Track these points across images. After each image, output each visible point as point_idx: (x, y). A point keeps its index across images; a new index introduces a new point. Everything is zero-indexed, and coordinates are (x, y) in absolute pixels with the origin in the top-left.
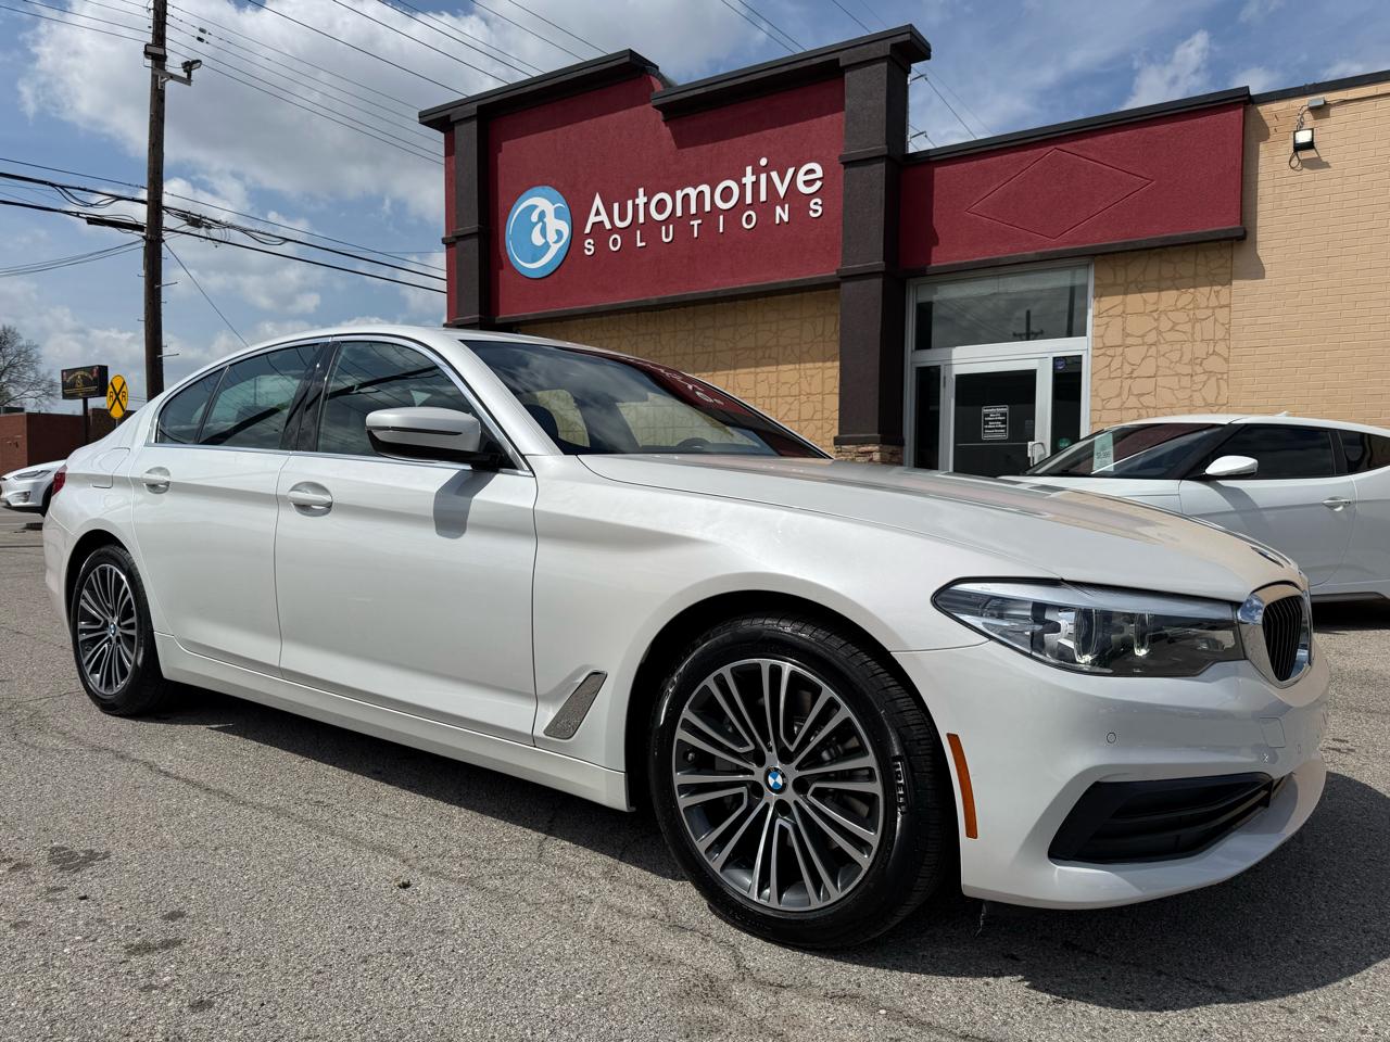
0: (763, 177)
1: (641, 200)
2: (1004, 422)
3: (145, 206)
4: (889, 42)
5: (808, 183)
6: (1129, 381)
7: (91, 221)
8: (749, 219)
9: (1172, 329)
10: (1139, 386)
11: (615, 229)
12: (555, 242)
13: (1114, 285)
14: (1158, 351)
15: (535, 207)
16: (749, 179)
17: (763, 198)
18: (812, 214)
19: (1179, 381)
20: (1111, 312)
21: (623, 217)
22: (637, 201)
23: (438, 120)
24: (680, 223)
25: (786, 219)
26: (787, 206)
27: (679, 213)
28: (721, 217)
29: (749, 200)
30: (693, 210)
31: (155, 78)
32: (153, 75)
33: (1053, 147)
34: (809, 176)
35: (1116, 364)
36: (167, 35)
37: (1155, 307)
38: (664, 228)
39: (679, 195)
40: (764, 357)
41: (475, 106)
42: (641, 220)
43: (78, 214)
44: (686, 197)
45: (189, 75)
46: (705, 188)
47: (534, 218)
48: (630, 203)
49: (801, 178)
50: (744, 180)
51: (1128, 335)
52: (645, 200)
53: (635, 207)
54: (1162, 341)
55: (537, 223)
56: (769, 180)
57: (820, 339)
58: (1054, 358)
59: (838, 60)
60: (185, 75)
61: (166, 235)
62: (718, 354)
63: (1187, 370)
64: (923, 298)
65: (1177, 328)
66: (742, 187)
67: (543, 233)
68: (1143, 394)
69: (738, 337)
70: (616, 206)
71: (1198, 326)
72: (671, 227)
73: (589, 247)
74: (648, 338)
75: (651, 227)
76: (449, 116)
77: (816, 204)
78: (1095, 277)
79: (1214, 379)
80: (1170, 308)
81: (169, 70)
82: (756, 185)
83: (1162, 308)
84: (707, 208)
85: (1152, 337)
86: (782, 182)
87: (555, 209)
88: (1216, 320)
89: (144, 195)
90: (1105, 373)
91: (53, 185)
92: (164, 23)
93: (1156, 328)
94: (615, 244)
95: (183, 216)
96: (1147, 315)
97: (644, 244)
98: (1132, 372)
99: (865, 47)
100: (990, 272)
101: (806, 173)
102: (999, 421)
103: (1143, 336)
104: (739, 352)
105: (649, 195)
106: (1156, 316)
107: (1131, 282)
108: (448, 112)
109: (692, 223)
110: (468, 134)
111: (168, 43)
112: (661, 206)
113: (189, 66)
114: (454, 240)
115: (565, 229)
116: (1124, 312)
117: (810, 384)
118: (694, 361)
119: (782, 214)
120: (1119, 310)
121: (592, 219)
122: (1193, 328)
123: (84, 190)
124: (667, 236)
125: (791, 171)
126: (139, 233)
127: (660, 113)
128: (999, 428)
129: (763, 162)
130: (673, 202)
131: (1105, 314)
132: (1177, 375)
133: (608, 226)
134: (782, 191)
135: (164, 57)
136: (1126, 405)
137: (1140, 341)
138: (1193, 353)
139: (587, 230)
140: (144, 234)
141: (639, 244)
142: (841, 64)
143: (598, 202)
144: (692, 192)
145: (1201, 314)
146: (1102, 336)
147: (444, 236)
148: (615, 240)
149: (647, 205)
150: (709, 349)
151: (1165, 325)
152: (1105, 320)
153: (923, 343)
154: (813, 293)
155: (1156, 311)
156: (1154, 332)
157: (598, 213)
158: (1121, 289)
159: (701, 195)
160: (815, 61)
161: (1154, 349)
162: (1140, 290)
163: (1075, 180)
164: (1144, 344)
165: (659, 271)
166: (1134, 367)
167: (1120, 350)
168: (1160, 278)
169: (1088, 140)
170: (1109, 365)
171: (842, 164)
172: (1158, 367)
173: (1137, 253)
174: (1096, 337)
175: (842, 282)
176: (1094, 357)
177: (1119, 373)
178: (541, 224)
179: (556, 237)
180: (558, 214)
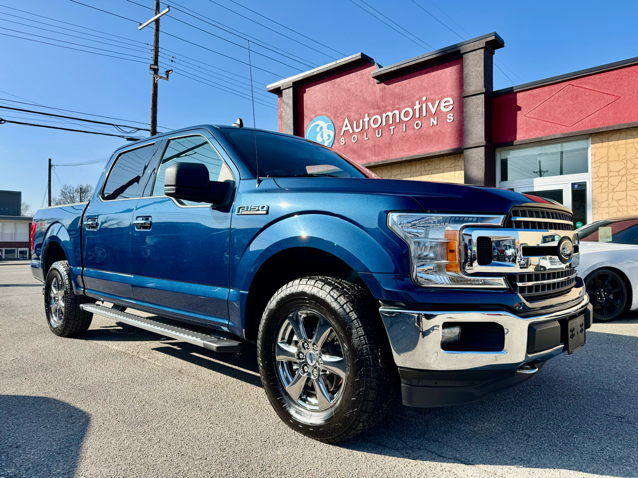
0: (424, 105)
1: (366, 119)
3: (150, 132)
4: (485, 41)
5: (446, 107)
6: (612, 194)
7: (129, 139)
8: (417, 124)
9: (634, 168)
10: (617, 196)
11: (354, 133)
12: (327, 140)
13: (602, 147)
14: (627, 179)
15: (318, 125)
16: (417, 107)
17: (424, 114)
18: (448, 120)
20: (601, 161)
21: (358, 127)
23: (275, 89)
24: (385, 128)
25: (435, 123)
26: (436, 118)
27: (384, 124)
28: (404, 124)
29: (417, 116)
30: (391, 122)
32: (153, 77)
33: (568, 84)
35: (605, 185)
36: (159, 60)
37: (624, 157)
38: (377, 131)
39: (384, 116)
41: (291, 82)
42: (366, 128)
43: (123, 137)
44: (387, 117)
45: (168, 76)
46: (397, 112)
47: (318, 130)
48: (361, 121)
49: (442, 104)
50: (415, 107)
51: (610, 171)
52: (368, 119)
53: (364, 123)
55: (319, 132)
56: (427, 107)
57: (453, 177)
58: (572, 184)
59: (460, 50)
60: (166, 76)
64: (503, 157)
65: (636, 167)
66: (414, 111)
67: (322, 136)
68: (620, 200)
70: (355, 123)
72: (380, 130)
73: (343, 141)
75: (371, 131)
76: (280, 87)
77: (450, 116)
78: (592, 144)
80: (632, 158)
81: (160, 75)
82: (421, 109)
83: (628, 157)
84: (398, 120)
85: (623, 172)
86: (433, 107)
87: (327, 125)
89: (150, 128)
90: (599, 190)
91: (113, 125)
92: (158, 55)
93: (626, 168)
94: (354, 139)
96: (621, 161)
97: (368, 139)
98: (613, 189)
99: (473, 44)
101: (445, 103)
103: (618, 171)
105: (370, 116)
106: (625, 161)
107: (611, 146)
109: (390, 128)
110: (288, 94)
111: (159, 64)
112: (375, 121)
113: (167, 72)
115: (332, 134)
116: (608, 160)
119: (433, 121)
120: (605, 159)
121: (344, 129)
123: (126, 126)
124: (379, 134)
125: (438, 102)
127: (376, 80)
129: (424, 98)
130: (381, 119)
131: (598, 162)
133: (351, 131)
134: (433, 111)
135: (158, 69)
136: (611, 205)
137: (617, 174)
139: (342, 134)
141: (366, 139)
142: (462, 52)
143: (346, 122)
144: (390, 114)
146: (596, 172)
148: (354, 137)
149: (369, 121)
152: (598, 164)
153: (504, 177)
154: (449, 156)
155: (625, 159)
156: (624, 169)
157: (346, 126)
158: (606, 149)
159: (394, 115)
160: (448, 52)
161: (625, 177)
162: (616, 149)
163: (580, 99)
164: (619, 175)
165: (375, 150)
166: (614, 187)
167: (607, 179)
168: (626, 143)
169: (586, 80)
170: (601, 186)
171: (463, 97)
172: (627, 186)
173: (614, 132)
174: (593, 173)
175: (464, 151)
176: (593, 182)
177: (606, 190)
178: (321, 132)
179: (327, 138)
180: (328, 128)
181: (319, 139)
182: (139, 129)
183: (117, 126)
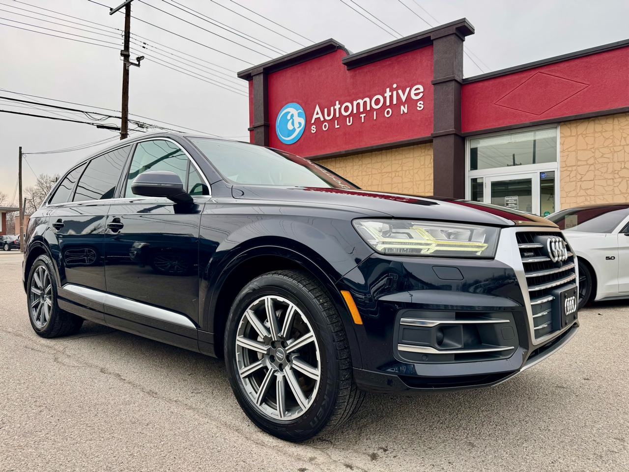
0: (395, 93)
1: (337, 106)
2: (516, 204)
3: (121, 120)
4: (455, 27)
5: (416, 95)
6: (580, 183)
7: (99, 127)
8: (388, 113)
9: (602, 157)
10: (585, 185)
11: (325, 121)
12: (299, 128)
13: (571, 136)
14: (595, 168)
15: (289, 112)
16: (388, 94)
17: (395, 102)
18: (418, 108)
19: (607, 182)
20: (569, 150)
21: (329, 115)
22: (335, 107)
23: (246, 75)
24: (356, 116)
25: (406, 111)
26: (406, 106)
27: (355, 111)
28: (375, 112)
29: (388, 104)
30: (362, 110)
31: (125, 65)
32: (124, 63)
33: (538, 71)
34: (417, 91)
35: (573, 174)
36: (130, 46)
37: (592, 146)
38: (348, 119)
39: (355, 103)
40: (395, 176)
41: (262, 68)
42: (337, 115)
43: (93, 124)
44: (358, 104)
45: (139, 63)
46: (367, 100)
47: (289, 117)
48: (332, 108)
49: (413, 92)
50: (385, 95)
51: (579, 160)
52: (339, 106)
53: (335, 110)
54: (597, 162)
55: (290, 120)
56: (398, 94)
57: (423, 167)
58: (540, 173)
59: (430, 36)
60: (137, 63)
61: (129, 132)
62: (373, 175)
63: (611, 176)
64: (473, 146)
65: (604, 156)
66: (385, 98)
67: (293, 124)
68: (588, 189)
69: (383, 167)
70: (326, 110)
71: (615, 154)
72: (351, 118)
73: (314, 129)
74: (340, 169)
75: (342, 119)
76: (251, 73)
77: (420, 104)
78: (560, 133)
79: (625, 181)
80: (600, 147)
81: (131, 61)
82: (391, 97)
83: (596, 146)
84: (368, 108)
85: (591, 161)
86: (404, 95)
87: (299, 113)
88: (625, 152)
89: (120, 115)
90: (567, 179)
91: (83, 112)
92: (129, 41)
93: (594, 156)
94: (325, 127)
95: (136, 123)
96: (589, 150)
97: (339, 126)
98: (581, 178)
99: (443, 30)
100: (507, 132)
101: (415, 90)
102: (514, 203)
103: (586, 161)
104: (383, 174)
105: (341, 104)
106: (593, 150)
107: (580, 135)
109: (361, 116)
110: (259, 80)
111: (130, 50)
112: (346, 109)
113: (139, 59)
114: (253, 129)
115: (303, 121)
116: (576, 149)
117: (418, 188)
118: (362, 179)
119: (404, 109)
120: (573, 148)
121: (315, 116)
122: (613, 155)
123: (96, 113)
124: (349, 122)
125: (408, 89)
126: (118, 131)
127: (346, 66)
128: (514, 207)
129: (395, 86)
130: (352, 107)
131: (566, 151)
132: (605, 179)
133: (322, 119)
134: (404, 98)
135: (128, 56)
136: (579, 195)
137: (585, 163)
138: (613, 168)
139: (313, 122)
140: (120, 132)
141: (336, 127)
142: (432, 39)
143: (317, 109)
144: (361, 102)
145: (616, 149)
146: (565, 161)
147: (249, 127)
148: (325, 125)
149: (340, 109)
150: (370, 173)
151: (598, 154)
152: (566, 153)
153: (474, 166)
154: (419, 145)
155: (593, 148)
156: (593, 158)
157: (317, 114)
158: (575, 138)
159: (365, 103)
160: (419, 38)
161: (592, 166)
162: (584, 138)
163: (549, 87)
164: (587, 164)
165: (346, 138)
166: (582, 176)
167: (574, 168)
168: (595, 132)
169: (555, 68)
170: (569, 175)
171: (433, 84)
172: (595, 175)
173: (582, 120)
174: (561, 162)
175: (434, 139)
176: (561, 171)
177: (574, 179)
178: (292, 120)
179: (298, 126)
180: (299, 115)
181: (290, 127)
182: (110, 117)
183: (86, 113)
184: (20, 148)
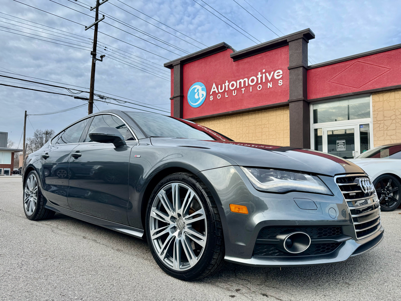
0: (264, 75)
1: (227, 84)
2: (344, 145)
3: (89, 94)
4: (303, 34)
5: (278, 76)
6: (386, 131)
7: (75, 98)
8: (260, 87)
10: (390, 133)
11: (219, 93)
12: (202, 97)
13: (379, 101)
14: (396, 122)
15: (196, 88)
16: (259, 76)
17: (264, 81)
18: (279, 85)
20: (379, 110)
21: (221, 89)
22: (226, 84)
24: (239, 90)
26: (271, 83)
27: (238, 87)
28: (251, 87)
29: (259, 82)
30: (242, 86)
32: (93, 59)
33: (357, 61)
34: (278, 74)
35: (382, 126)
36: (97, 49)
37: (394, 108)
38: (233, 91)
39: (238, 82)
40: (264, 127)
41: (179, 61)
42: (227, 89)
43: (72, 96)
44: (240, 82)
45: (102, 59)
46: (246, 79)
47: (196, 91)
48: (223, 85)
49: (276, 74)
50: (258, 76)
51: (385, 117)
52: (228, 84)
53: (225, 86)
54: (397, 118)
56: (266, 76)
57: (282, 121)
58: (360, 125)
59: (287, 40)
61: (94, 101)
62: (250, 127)
64: (315, 109)
66: (257, 79)
67: (198, 95)
68: (392, 135)
69: (256, 122)
70: (219, 86)
72: (236, 91)
73: (211, 98)
74: (228, 123)
75: (230, 92)
76: (172, 64)
77: (280, 82)
78: (372, 99)
80: (399, 108)
81: (97, 58)
82: (262, 78)
83: (396, 108)
84: (247, 85)
85: (393, 117)
86: (270, 76)
87: (202, 88)
89: (89, 91)
90: (378, 129)
91: (66, 88)
92: (96, 46)
93: (395, 114)
94: (219, 97)
96: (392, 110)
97: (228, 96)
98: (387, 128)
99: (295, 36)
100: (337, 99)
102: (342, 145)
103: (390, 117)
104: (256, 126)
105: (229, 82)
106: (394, 110)
107: (385, 100)
108: (172, 63)
109: (242, 89)
110: (177, 69)
111: (97, 51)
112: (233, 85)
113: (102, 57)
114: (173, 98)
115: (205, 93)
116: (383, 110)
117: (279, 135)
118: (242, 129)
119: (270, 85)
120: (381, 109)
121: (212, 90)
124: (235, 94)
125: (272, 73)
126: (87, 101)
127: (233, 59)
128: (343, 147)
129: (264, 71)
130: (236, 84)
131: (376, 111)
133: (217, 92)
134: (270, 78)
135: (96, 55)
136: (386, 139)
137: (389, 118)
139: (211, 93)
140: (89, 101)
141: (226, 96)
142: (288, 41)
143: (214, 85)
144: (242, 81)
146: (376, 118)
147: (170, 97)
148: (219, 96)
149: (228, 85)
150: (247, 126)
151: (398, 113)
152: (376, 113)
153: (315, 121)
154: (280, 108)
155: (394, 109)
156: (394, 116)
157: (214, 88)
158: (382, 102)
159: (245, 82)
160: (279, 41)
161: (394, 121)
162: (388, 103)
163: (364, 70)
164: (391, 119)
165: (232, 104)
166: (388, 127)
167: (383, 121)
168: (395, 99)
169: (368, 58)
170: (379, 126)
171: (289, 69)
172: (396, 126)
173: (387, 91)
174: (374, 118)
175: (290, 103)
176: (373, 124)
177: (382, 129)
178: (197, 92)
179: (202, 96)
180: (203, 89)
181: (196, 97)
183: (68, 89)
184: (26, 112)
